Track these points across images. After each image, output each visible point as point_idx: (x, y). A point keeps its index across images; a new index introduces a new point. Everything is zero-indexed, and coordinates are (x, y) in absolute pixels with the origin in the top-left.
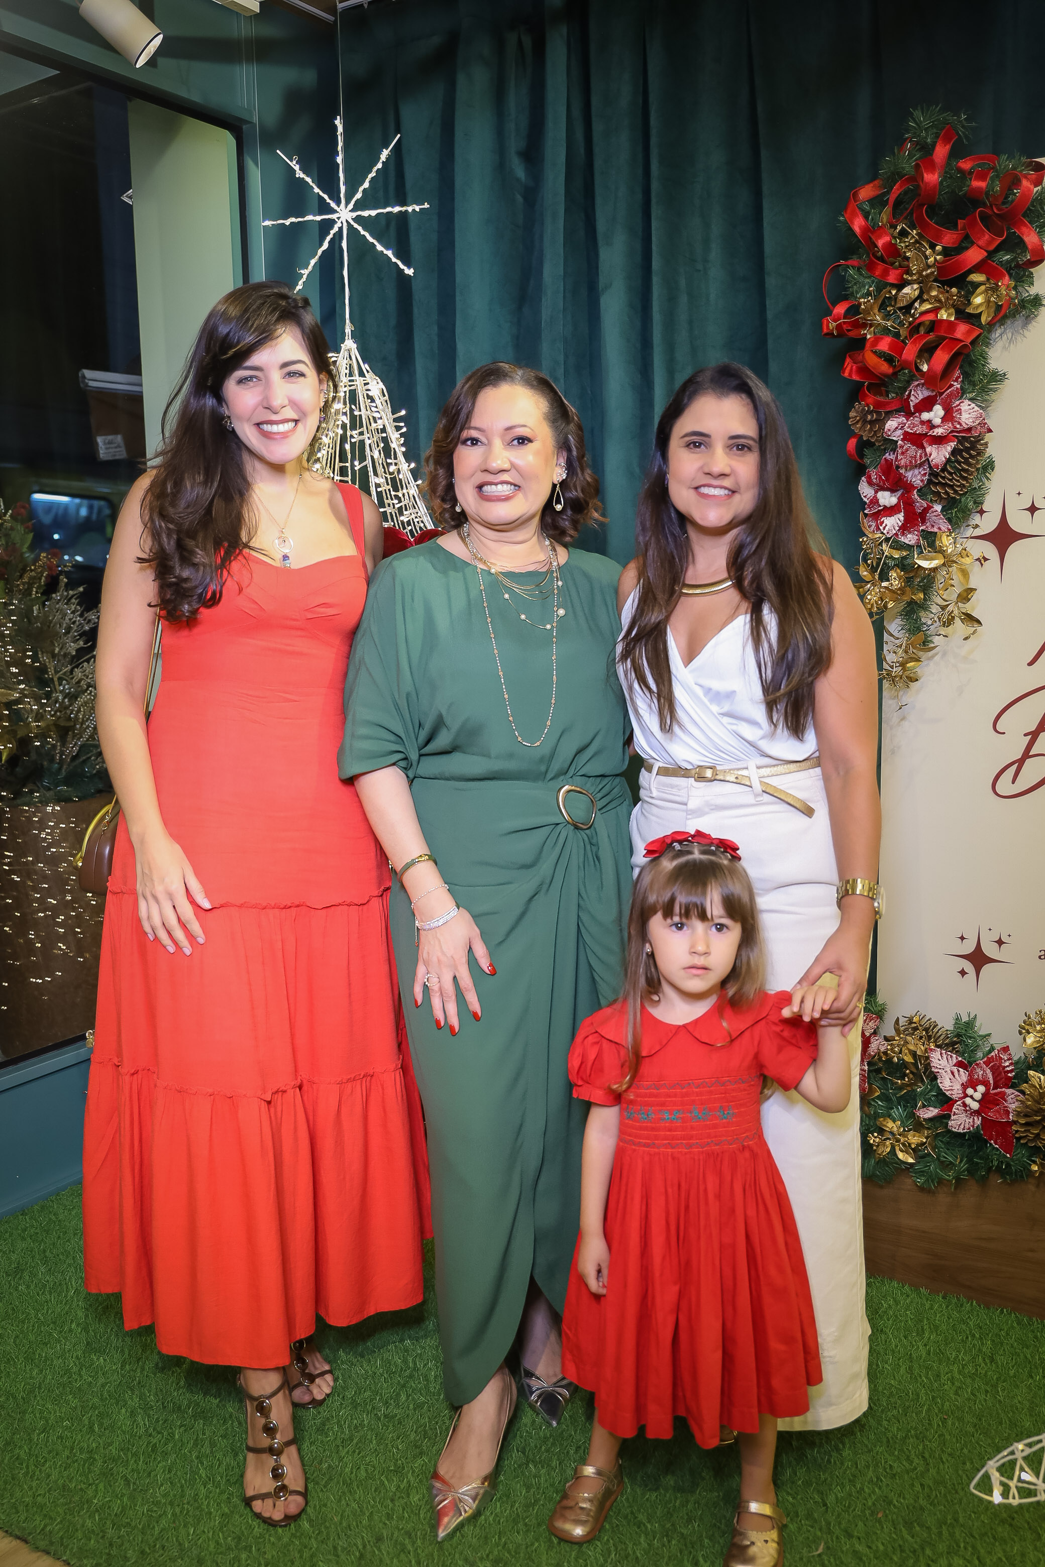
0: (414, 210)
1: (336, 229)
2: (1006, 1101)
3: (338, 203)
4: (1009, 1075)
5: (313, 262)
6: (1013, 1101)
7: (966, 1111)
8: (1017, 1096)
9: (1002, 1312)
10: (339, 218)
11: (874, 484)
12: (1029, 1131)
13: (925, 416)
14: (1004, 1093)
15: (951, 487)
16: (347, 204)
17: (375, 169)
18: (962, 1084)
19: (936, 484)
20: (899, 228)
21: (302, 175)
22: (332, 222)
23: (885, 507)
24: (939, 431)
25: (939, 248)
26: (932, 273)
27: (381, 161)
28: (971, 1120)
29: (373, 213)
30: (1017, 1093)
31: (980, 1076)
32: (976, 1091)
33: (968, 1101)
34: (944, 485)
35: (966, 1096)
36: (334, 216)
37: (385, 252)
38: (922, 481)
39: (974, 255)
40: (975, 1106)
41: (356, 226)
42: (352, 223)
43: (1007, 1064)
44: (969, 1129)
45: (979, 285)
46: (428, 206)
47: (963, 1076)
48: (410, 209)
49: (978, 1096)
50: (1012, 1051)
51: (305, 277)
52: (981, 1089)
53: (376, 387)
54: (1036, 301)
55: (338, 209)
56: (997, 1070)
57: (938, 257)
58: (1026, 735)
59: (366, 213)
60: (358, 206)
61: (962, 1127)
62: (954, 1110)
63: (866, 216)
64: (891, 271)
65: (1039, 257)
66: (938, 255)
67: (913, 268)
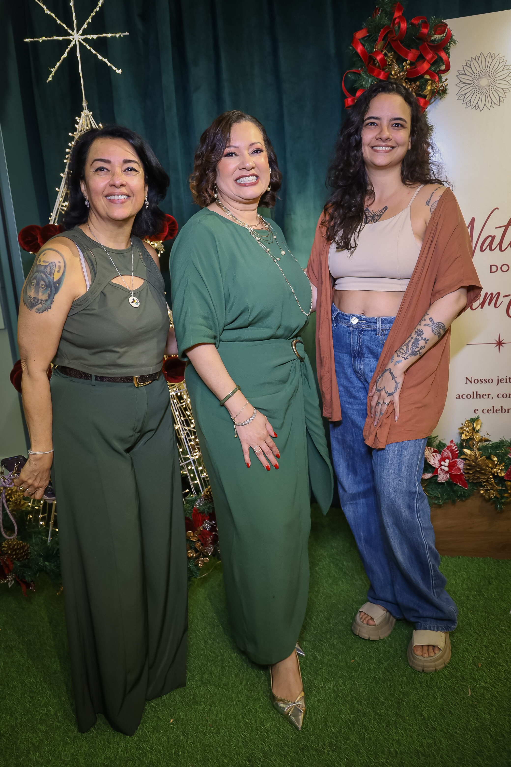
0: (120, 36)
1: (71, 45)
2: (457, 464)
3: (73, 30)
4: (457, 452)
5: (58, 64)
6: (461, 464)
7: (443, 472)
8: (461, 461)
10: (73, 39)
12: (474, 475)
14: (456, 461)
16: (78, 32)
17: (95, 10)
18: (439, 460)
20: (383, 52)
21: (49, 12)
22: (69, 41)
25: (408, 61)
26: (403, 75)
27: (98, 6)
28: (446, 476)
29: (95, 37)
30: (461, 460)
31: (446, 456)
32: (445, 462)
33: (443, 467)
35: (441, 465)
36: (71, 38)
37: (104, 60)
39: (426, 66)
40: (447, 469)
41: (85, 44)
42: (82, 42)
43: (454, 448)
44: (446, 480)
45: (428, 80)
46: (128, 34)
47: (438, 457)
48: (117, 36)
49: (447, 464)
50: (454, 442)
51: (53, 72)
52: (447, 461)
54: (445, 90)
55: (73, 34)
56: (452, 451)
57: (408, 66)
59: (90, 37)
60: (85, 33)
61: (443, 480)
62: (439, 473)
63: (364, 46)
64: (382, 73)
65: (448, 68)
66: (408, 65)
67: (393, 73)
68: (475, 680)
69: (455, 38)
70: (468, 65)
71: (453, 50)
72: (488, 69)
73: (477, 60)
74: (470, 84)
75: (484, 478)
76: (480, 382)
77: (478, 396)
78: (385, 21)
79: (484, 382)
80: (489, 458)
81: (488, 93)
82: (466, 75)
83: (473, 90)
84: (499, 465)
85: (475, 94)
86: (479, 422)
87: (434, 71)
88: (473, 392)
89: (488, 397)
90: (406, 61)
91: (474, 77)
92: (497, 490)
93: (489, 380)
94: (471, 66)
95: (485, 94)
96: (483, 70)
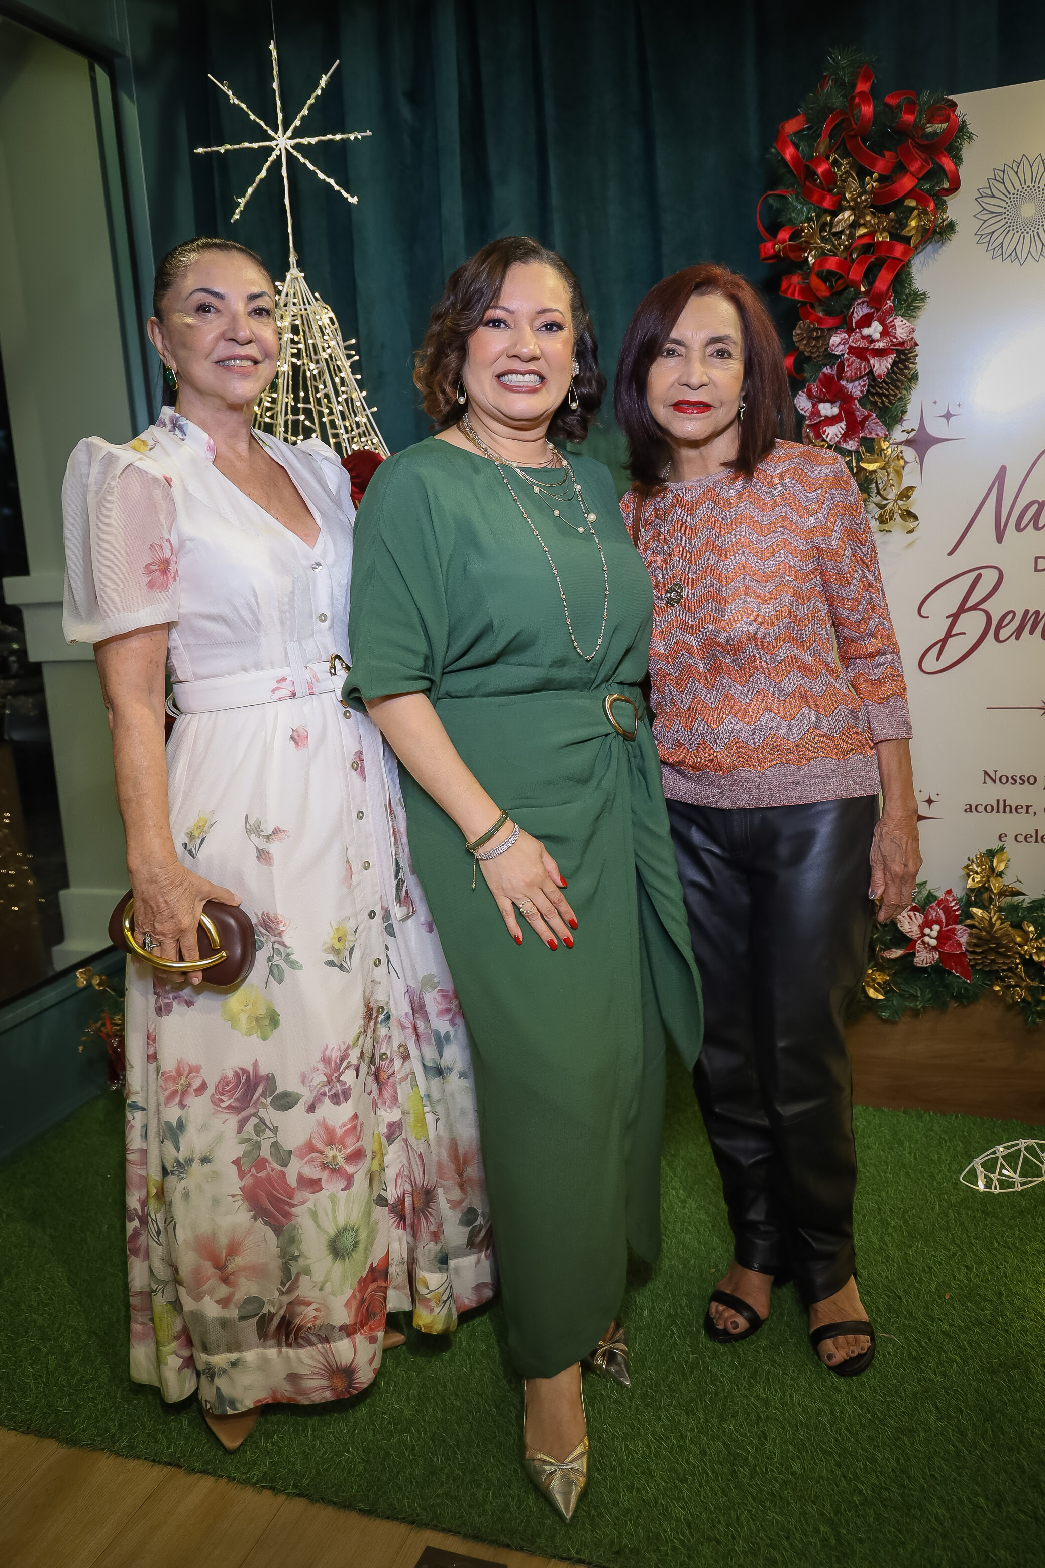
0: (356, 138)
1: (273, 157)
2: (955, 935)
3: (276, 131)
4: (957, 913)
5: (250, 191)
6: (963, 936)
7: (926, 948)
8: (964, 930)
9: (957, 1117)
10: (277, 146)
11: (815, 397)
12: (985, 958)
13: (866, 331)
14: (954, 929)
15: (887, 396)
16: (285, 132)
17: (314, 95)
18: (919, 926)
19: (873, 395)
20: (831, 159)
21: (236, 102)
22: (270, 150)
23: (826, 417)
24: (880, 345)
25: (875, 175)
26: (866, 200)
27: (320, 87)
28: (931, 956)
29: (313, 140)
30: (965, 928)
31: (934, 917)
32: (932, 930)
33: (927, 939)
34: (880, 395)
35: (924, 935)
36: (272, 144)
37: (328, 180)
38: (862, 392)
39: (907, 183)
40: (934, 943)
41: (295, 153)
42: (292, 150)
43: (953, 904)
44: (931, 963)
45: (913, 209)
46: (371, 133)
47: (919, 918)
48: (352, 137)
49: (934, 934)
50: (954, 893)
51: (242, 205)
52: (936, 927)
53: (324, 315)
54: (951, 227)
55: (276, 137)
56: (947, 910)
57: (875, 184)
58: (947, 617)
59: (305, 141)
60: (297, 134)
61: (925, 962)
62: (917, 948)
63: (797, 147)
64: (828, 197)
65: (955, 186)
66: (874, 182)
67: (847, 195)
68: (932, 1319)
69: (971, 128)
70: (998, 178)
71: (968, 152)
72: (1037, 186)
73: (1016, 169)
74: (1000, 214)
75: (1004, 964)
76: (1010, 780)
77: (1008, 808)
78: (837, 101)
79: (1019, 781)
80: (1018, 926)
81: (1036, 230)
82: (993, 196)
83: (1007, 225)
84: (1037, 939)
85: (1011, 233)
86: (1004, 857)
87: (928, 191)
88: (998, 801)
89: (1027, 812)
90: (871, 174)
91: (1008, 201)
92: (1029, 988)
93: (1028, 779)
94: (1003, 180)
95: (1031, 232)
96: (1026, 188)
